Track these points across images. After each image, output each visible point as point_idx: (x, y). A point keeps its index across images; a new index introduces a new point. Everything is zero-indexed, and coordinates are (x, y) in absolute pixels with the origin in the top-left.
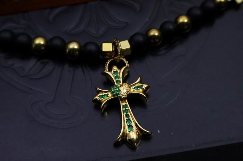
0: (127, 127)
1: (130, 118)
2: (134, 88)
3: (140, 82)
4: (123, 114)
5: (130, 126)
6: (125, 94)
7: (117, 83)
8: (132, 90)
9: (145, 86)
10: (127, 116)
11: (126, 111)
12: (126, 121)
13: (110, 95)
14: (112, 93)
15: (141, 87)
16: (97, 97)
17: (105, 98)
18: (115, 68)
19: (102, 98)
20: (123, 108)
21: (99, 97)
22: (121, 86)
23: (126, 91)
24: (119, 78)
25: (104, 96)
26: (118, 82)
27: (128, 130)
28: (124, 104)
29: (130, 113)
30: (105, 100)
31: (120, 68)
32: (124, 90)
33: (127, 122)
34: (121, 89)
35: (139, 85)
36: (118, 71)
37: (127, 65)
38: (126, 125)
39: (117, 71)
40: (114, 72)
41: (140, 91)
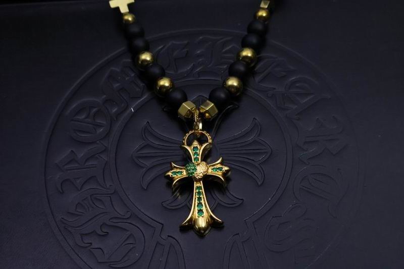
0: (197, 211)
1: (202, 202)
2: (213, 169)
3: (221, 163)
4: (196, 196)
5: (200, 211)
6: (201, 175)
7: (194, 160)
8: (210, 171)
9: (226, 168)
10: (199, 199)
11: (199, 193)
12: (196, 204)
13: (185, 173)
14: (187, 171)
15: (220, 169)
16: (170, 174)
17: (179, 176)
18: (196, 144)
19: (176, 174)
20: (196, 189)
21: (172, 173)
22: (198, 165)
23: (202, 171)
24: (198, 155)
25: (178, 172)
26: (196, 159)
27: (197, 215)
28: (198, 185)
29: (203, 196)
30: (177, 177)
31: (201, 143)
32: (201, 170)
33: (198, 206)
34: (198, 168)
35: (219, 166)
36: (199, 147)
37: (210, 141)
38: (196, 208)
39: (197, 147)
40: (194, 147)
41: (219, 174)
